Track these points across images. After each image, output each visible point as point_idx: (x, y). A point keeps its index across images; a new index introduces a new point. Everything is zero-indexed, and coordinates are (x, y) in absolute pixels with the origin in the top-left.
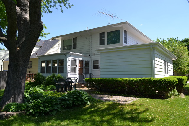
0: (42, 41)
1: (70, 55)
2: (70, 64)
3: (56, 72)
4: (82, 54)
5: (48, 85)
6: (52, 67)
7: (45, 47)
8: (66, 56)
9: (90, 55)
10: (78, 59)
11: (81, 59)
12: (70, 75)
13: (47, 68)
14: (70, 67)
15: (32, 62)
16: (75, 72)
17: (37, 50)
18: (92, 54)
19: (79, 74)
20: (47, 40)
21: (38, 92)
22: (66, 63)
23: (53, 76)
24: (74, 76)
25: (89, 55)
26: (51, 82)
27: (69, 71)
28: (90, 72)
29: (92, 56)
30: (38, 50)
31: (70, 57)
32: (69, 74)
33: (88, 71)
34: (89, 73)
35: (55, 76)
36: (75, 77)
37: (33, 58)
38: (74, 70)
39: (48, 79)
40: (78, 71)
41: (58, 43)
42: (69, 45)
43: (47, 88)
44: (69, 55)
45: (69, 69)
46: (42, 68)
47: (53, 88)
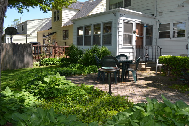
0: (80, 3)
1: (122, 14)
2: (122, 30)
3: (99, 44)
4: (142, 13)
5: (87, 66)
6: (94, 36)
7: (84, 10)
8: (115, 16)
9: (155, 15)
10: (135, 22)
11: (139, 21)
12: (122, 48)
13: (85, 37)
14: (122, 35)
15: (68, 30)
16: (130, 42)
17: (74, 15)
18: (158, 14)
19: (137, 47)
20: (87, 2)
21: (61, 86)
22: (116, 28)
23: (95, 51)
24: (128, 50)
25: (153, 15)
26: (91, 59)
27: (121, 42)
28: (154, 44)
29: (158, 17)
30: (76, 15)
31: (122, 18)
32: (120, 46)
33: (150, 43)
34: (152, 46)
35: (97, 50)
36: (130, 52)
37: (69, 25)
38: (128, 40)
39: (86, 55)
40: (136, 41)
41: (101, 3)
42: (117, 2)
43: (84, 70)
44: (120, 13)
45: (121, 38)
46: (79, 38)
47: (94, 71)
